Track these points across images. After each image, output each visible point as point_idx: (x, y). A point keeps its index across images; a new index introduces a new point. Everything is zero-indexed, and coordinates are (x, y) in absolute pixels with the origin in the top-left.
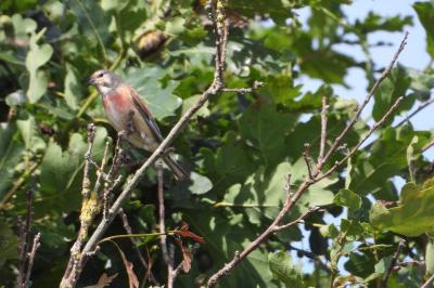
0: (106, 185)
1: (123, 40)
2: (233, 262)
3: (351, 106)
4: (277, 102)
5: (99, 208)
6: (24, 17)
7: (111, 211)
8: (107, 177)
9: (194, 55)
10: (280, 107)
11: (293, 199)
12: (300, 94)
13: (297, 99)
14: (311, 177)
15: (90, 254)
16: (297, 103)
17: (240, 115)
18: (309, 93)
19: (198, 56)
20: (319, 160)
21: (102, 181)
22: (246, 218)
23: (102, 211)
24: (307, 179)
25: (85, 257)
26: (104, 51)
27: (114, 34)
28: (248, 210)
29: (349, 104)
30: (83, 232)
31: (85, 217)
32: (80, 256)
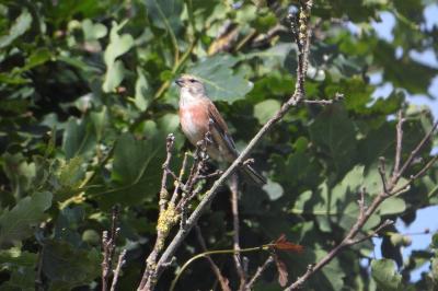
0: (184, 195)
1: (194, 28)
2: (305, 276)
3: (424, 111)
4: (349, 107)
5: (176, 219)
6: (94, 22)
7: (187, 222)
8: (184, 187)
9: (267, 58)
10: (351, 113)
11: (367, 213)
12: (372, 100)
13: (369, 105)
14: (386, 191)
15: (166, 265)
16: (369, 109)
17: (312, 121)
18: (381, 99)
19: (271, 58)
20: (394, 174)
21: (180, 191)
22: (316, 225)
23: (179, 222)
24: (382, 193)
25: (161, 267)
26: (175, 41)
27: (186, 23)
28: (318, 218)
29: (420, 110)
30: (159, 243)
31: (162, 227)
32: (156, 267)
